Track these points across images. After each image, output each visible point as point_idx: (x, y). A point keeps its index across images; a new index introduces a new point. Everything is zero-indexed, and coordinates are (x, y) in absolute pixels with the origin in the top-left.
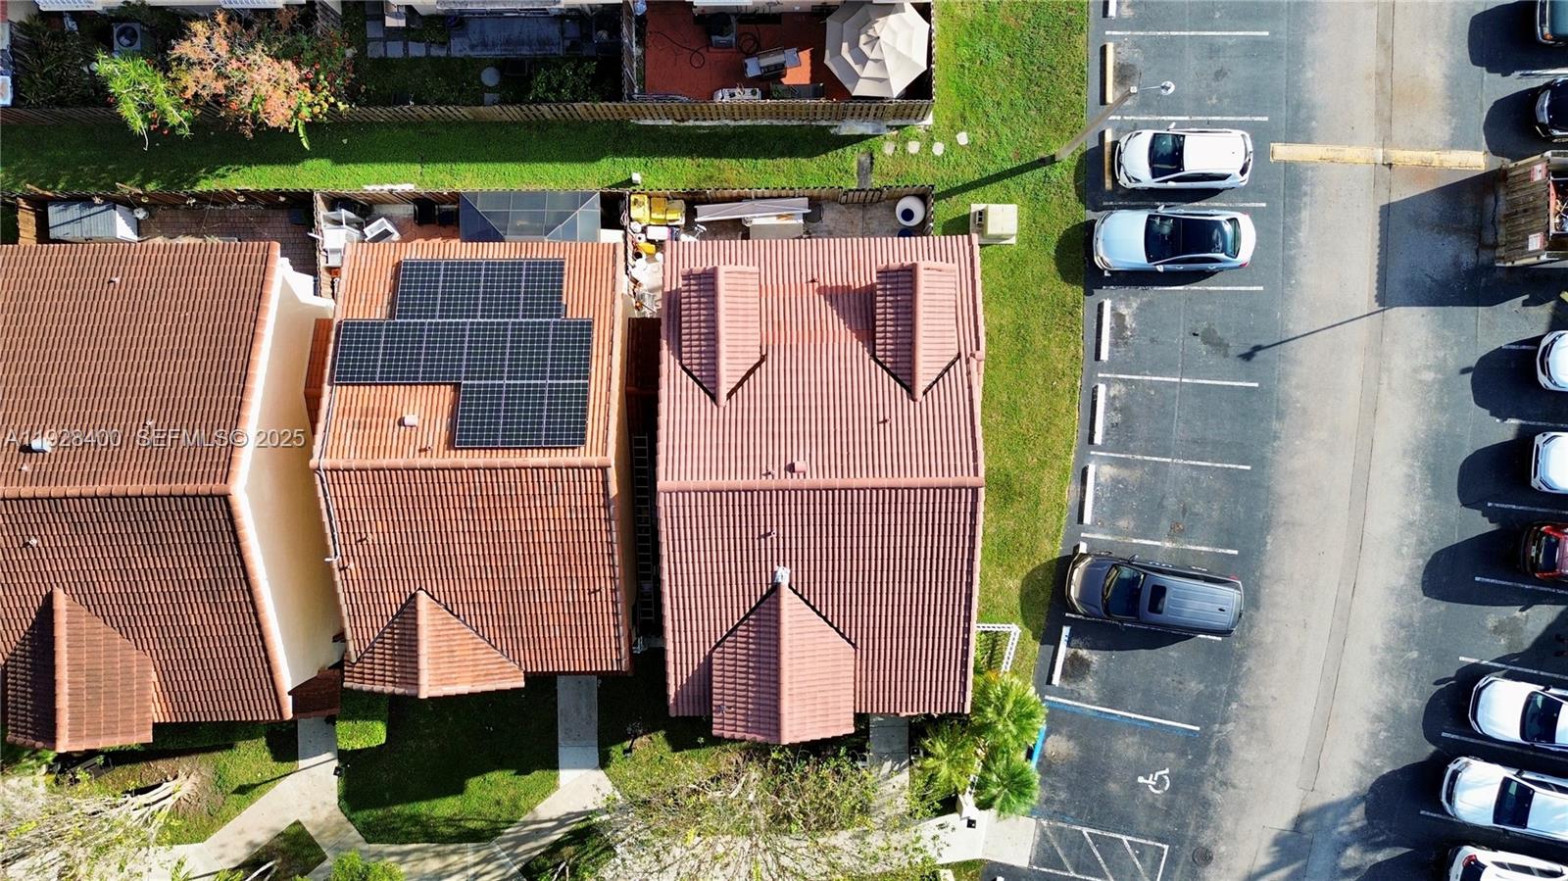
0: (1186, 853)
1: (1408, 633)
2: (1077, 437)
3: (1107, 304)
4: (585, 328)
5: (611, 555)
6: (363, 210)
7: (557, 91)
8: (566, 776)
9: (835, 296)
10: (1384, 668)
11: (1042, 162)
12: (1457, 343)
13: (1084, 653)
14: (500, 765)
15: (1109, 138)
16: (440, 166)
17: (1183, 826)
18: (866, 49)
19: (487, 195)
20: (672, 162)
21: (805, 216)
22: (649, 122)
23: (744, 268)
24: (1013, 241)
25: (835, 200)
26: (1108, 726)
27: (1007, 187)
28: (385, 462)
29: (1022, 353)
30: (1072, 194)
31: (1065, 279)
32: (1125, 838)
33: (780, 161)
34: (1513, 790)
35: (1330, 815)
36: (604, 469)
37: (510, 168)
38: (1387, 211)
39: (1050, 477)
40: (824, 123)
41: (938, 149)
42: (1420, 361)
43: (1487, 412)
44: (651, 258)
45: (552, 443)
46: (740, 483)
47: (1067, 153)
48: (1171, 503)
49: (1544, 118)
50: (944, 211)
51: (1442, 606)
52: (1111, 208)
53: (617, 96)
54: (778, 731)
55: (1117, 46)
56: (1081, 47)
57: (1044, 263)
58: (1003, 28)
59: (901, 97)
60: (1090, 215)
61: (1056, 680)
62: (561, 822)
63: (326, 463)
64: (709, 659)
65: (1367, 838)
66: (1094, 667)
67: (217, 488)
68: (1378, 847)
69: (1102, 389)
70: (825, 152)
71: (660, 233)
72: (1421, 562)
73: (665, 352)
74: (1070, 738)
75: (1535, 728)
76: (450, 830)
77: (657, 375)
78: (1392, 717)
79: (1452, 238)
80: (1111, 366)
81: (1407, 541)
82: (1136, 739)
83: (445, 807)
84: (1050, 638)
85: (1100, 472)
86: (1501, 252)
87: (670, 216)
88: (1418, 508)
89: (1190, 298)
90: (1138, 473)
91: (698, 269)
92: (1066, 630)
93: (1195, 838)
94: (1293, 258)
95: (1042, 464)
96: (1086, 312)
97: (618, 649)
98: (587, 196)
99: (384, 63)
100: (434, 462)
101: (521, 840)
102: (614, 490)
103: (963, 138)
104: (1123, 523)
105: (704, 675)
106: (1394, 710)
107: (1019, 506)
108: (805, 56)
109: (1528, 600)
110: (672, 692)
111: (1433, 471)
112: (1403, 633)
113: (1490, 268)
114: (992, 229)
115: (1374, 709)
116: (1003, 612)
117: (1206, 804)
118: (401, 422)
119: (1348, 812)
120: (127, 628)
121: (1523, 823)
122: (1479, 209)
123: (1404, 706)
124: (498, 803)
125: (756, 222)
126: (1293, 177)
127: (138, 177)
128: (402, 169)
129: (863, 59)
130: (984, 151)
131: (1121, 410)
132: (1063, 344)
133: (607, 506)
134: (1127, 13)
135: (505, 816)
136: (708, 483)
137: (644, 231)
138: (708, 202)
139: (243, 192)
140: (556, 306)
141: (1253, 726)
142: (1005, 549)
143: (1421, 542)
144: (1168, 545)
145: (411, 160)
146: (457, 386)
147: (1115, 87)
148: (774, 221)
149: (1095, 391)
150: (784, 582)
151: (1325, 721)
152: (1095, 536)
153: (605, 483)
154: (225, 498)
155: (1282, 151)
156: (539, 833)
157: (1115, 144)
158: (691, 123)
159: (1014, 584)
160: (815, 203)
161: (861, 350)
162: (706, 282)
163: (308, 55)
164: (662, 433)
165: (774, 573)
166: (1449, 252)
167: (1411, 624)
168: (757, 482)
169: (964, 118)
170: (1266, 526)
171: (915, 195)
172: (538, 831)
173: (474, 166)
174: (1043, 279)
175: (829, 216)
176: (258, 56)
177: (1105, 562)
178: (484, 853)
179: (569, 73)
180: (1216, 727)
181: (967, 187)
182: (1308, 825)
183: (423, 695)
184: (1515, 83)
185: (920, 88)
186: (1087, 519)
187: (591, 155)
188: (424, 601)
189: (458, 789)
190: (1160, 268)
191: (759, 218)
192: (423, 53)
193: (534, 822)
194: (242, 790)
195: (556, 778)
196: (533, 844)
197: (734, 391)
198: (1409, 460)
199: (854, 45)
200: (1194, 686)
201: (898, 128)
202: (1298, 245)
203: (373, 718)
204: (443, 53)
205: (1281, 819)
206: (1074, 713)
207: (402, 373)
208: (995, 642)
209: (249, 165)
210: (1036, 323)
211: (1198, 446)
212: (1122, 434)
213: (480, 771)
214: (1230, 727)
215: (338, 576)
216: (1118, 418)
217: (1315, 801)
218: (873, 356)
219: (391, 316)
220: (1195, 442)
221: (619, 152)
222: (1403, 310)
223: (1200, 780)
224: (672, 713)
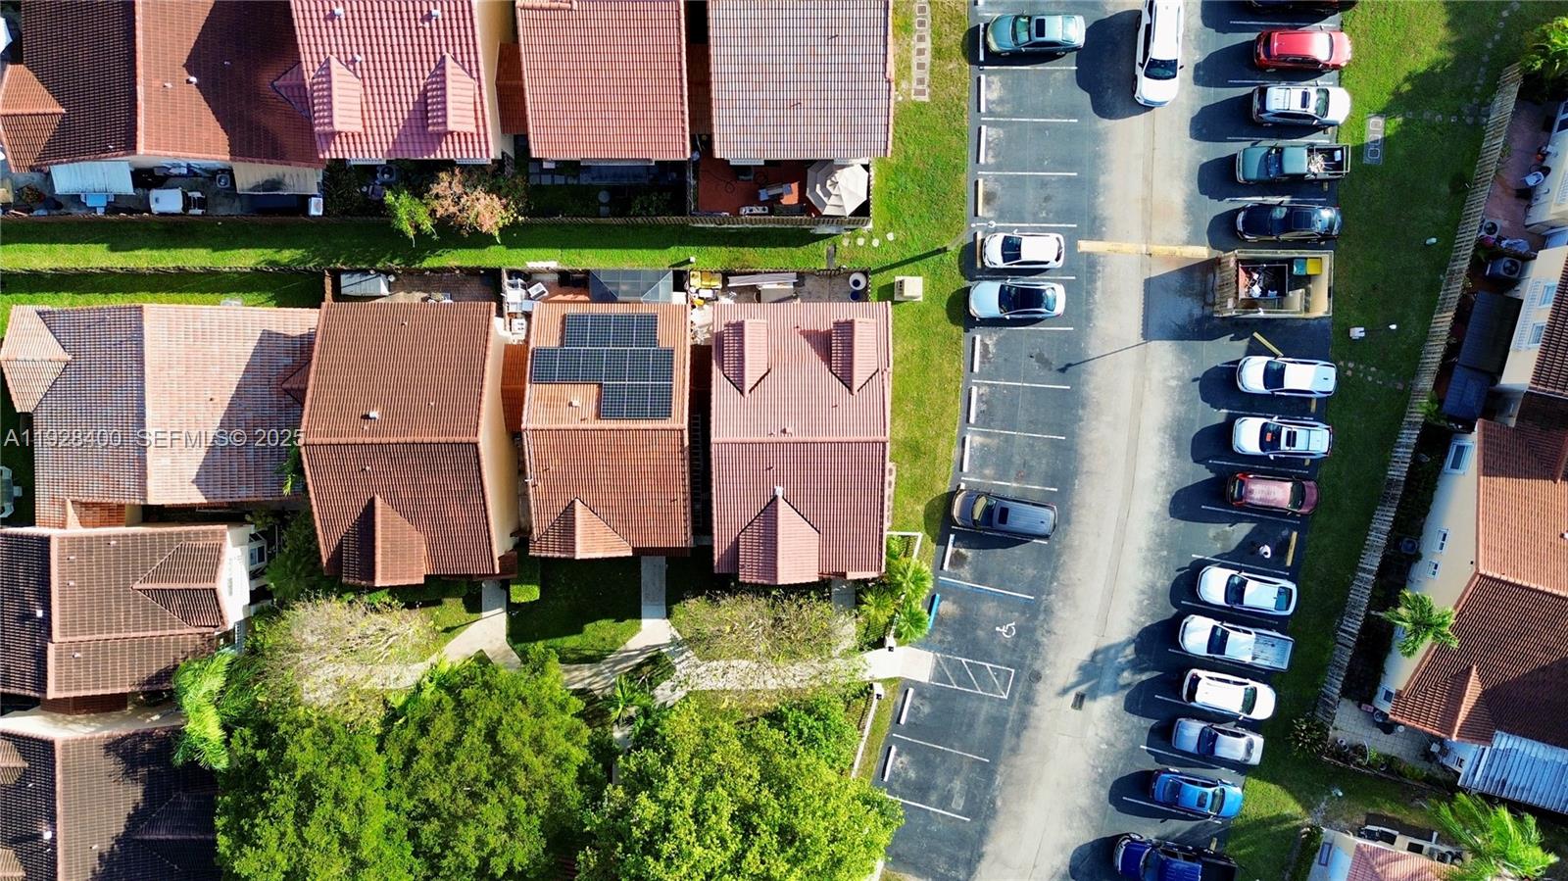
0: (1026, 674)
1: (1163, 541)
2: (959, 418)
3: (978, 338)
4: (670, 353)
5: (684, 479)
6: (528, 278)
7: (647, 209)
8: (646, 623)
9: (810, 336)
10: (1146, 562)
11: (939, 251)
12: (1191, 363)
13: (963, 550)
14: (605, 616)
15: (979, 237)
16: (573, 251)
17: (1024, 657)
18: (830, 189)
19: (606, 272)
20: (714, 249)
21: (794, 284)
22: (700, 225)
23: (758, 321)
24: (921, 299)
25: (813, 274)
26: (977, 596)
27: (917, 266)
28: (563, 426)
29: (926, 368)
30: (957, 271)
31: (952, 322)
32: (988, 665)
33: (780, 249)
34: (1219, 633)
35: (1113, 651)
36: (682, 431)
37: (616, 252)
38: (1148, 283)
39: (943, 443)
40: (806, 227)
41: (876, 243)
42: (1168, 374)
43: (1208, 405)
44: (701, 307)
45: (654, 417)
46: (757, 439)
47: (954, 248)
48: (1017, 460)
49: (1240, 228)
50: (879, 280)
51: (1182, 523)
52: (981, 279)
53: (683, 214)
54: (776, 577)
55: (985, 180)
56: (963, 180)
57: (939, 313)
58: (916, 170)
59: (851, 215)
60: (968, 284)
61: (946, 567)
62: (642, 651)
63: (530, 426)
64: (737, 540)
65: (1135, 666)
66: (969, 559)
67: (472, 439)
68: (1142, 671)
69: (975, 390)
70: (807, 244)
71: (708, 294)
72: (1169, 496)
73: (715, 368)
74: (954, 603)
75: (1233, 596)
76: (573, 656)
77: (710, 380)
78: (1152, 592)
79: (1189, 299)
80: (980, 376)
81: (1160, 484)
82: (995, 604)
83: (571, 642)
84: (942, 542)
85: (973, 440)
86: (1217, 308)
87: (713, 283)
88: (1167, 464)
89: (1030, 334)
90: (996, 441)
91: (734, 321)
92: (952, 537)
93: (1031, 665)
94: (1092, 310)
95: (938, 435)
96: (964, 343)
97: (686, 534)
98: (665, 273)
99: (539, 188)
100: (589, 426)
101: (617, 662)
102: (686, 443)
103: (890, 237)
104: (987, 472)
105: (735, 549)
106: (1153, 587)
107: (924, 461)
108: (795, 186)
109: (1234, 520)
110: (716, 558)
111: (1177, 441)
112: (1158, 540)
113: (1210, 318)
114: (907, 292)
115: (1140, 587)
116: (913, 525)
117: (1038, 644)
118: (570, 404)
119: (1124, 649)
120: (413, 518)
121: (1222, 652)
122: (1205, 282)
123: (1159, 585)
124: (604, 639)
125: (764, 287)
126: (1092, 262)
127: (388, 256)
128: (550, 252)
129: (828, 195)
130: (904, 245)
131: (986, 403)
132: (951, 362)
133: (682, 452)
134: (991, 161)
135: (608, 647)
136: (738, 439)
137: (697, 292)
138: (735, 274)
139: (458, 268)
140: (654, 342)
141: (1066, 596)
142: (916, 487)
143: (1169, 484)
144: (1015, 485)
145: (555, 246)
146: (600, 385)
147: (984, 206)
148: (775, 286)
149: (970, 391)
150: (780, 495)
151: (1111, 593)
152: (969, 479)
153: (682, 439)
154: (476, 445)
155: (1085, 246)
156: (629, 658)
157: (983, 240)
158: (725, 226)
159: (920, 508)
160: (801, 276)
161: (824, 367)
162: (739, 328)
163: (504, 191)
164: (713, 411)
165: (774, 490)
166: (1187, 308)
167: (1162, 535)
168: (766, 439)
169: (891, 224)
170: (1075, 474)
171: (861, 272)
172: (628, 657)
173: (594, 251)
174: (939, 322)
175: (809, 283)
176: (479, 193)
177: (974, 495)
178: (594, 670)
179: (654, 198)
180: (1044, 597)
181: (893, 266)
182: (1100, 657)
183: (578, 557)
184: (1226, 205)
185: (863, 210)
186: (966, 469)
187: (663, 245)
188: (578, 504)
189: (579, 631)
190: (1008, 317)
191: (767, 285)
192: (563, 182)
193: (626, 651)
194: (448, 630)
195: (640, 624)
196: (625, 665)
197: (753, 388)
198: (1162, 434)
199: (823, 187)
200: (1030, 572)
201: (851, 230)
202: (1095, 303)
203: (532, 584)
204: (575, 182)
205: (1083, 654)
206: (956, 587)
207: (570, 377)
208: (908, 543)
209: (456, 248)
210: (935, 350)
211: (1033, 425)
212: (985, 418)
213: (593, 620)
214: (1053, 597)
215: (531, 490)
216: (984, 407)
217: (1105, 643)
218: (831, 370)
219: (562, 345)
220: (1031, 422)
221: (681, 243)
222: (1158, 342)
223: (1034, 630)
224: (716, 571)
